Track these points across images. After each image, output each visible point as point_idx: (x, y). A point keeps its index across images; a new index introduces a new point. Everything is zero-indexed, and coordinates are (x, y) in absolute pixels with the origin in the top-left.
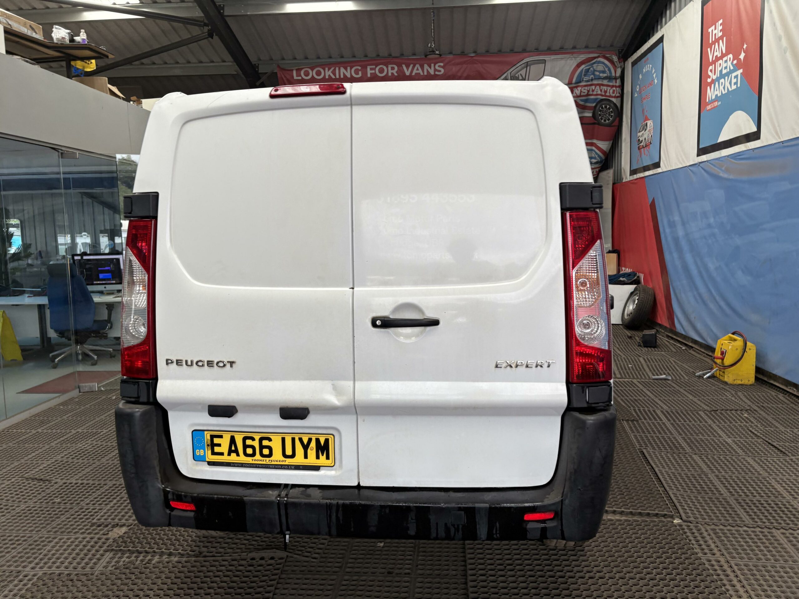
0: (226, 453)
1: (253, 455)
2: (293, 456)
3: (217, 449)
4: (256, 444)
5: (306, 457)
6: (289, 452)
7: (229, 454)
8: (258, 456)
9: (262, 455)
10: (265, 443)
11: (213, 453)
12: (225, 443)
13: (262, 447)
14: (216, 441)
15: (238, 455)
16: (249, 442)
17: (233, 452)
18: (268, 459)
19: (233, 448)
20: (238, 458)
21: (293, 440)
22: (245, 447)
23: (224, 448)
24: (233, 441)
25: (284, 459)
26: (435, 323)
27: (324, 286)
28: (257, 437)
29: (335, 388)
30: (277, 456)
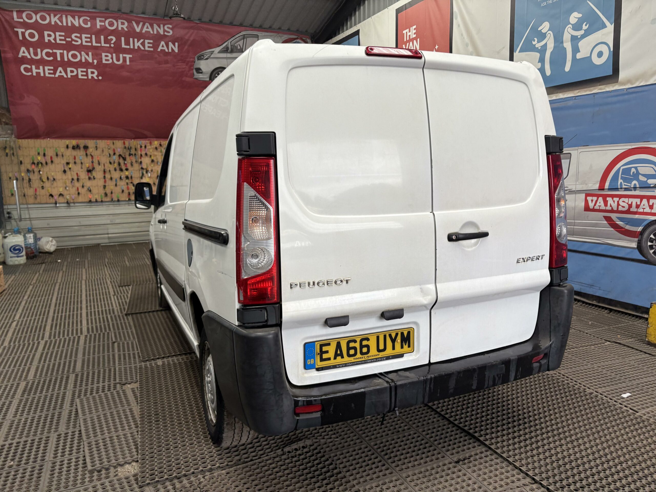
0: (332, 358)
1: (355, 354)
2: (384, 349)
3: (325, 356)
4: (357, 345)
5: (394, 348)
6: (381, 347)
7: (335, 358)
8: (359, 355)
9: (362, 353)
10: (365, 343)
11: (322, 360)
12: (332, 349)
13: (362, 347)
14: (324, 349)
15: (343, 357)
16: (352, 345)
17: (339, 355)
18: (366, 356)
19: (339, 352)
20: (343, 360)
21: (385, 336)
22: (349, 349)
23: (331, 354)
24: (339, 346)
25: (378, 353)
26: (485, 235)
27: (413, 212)
28: (358, 340)
29: (422, 290)
30: (373, 351)
